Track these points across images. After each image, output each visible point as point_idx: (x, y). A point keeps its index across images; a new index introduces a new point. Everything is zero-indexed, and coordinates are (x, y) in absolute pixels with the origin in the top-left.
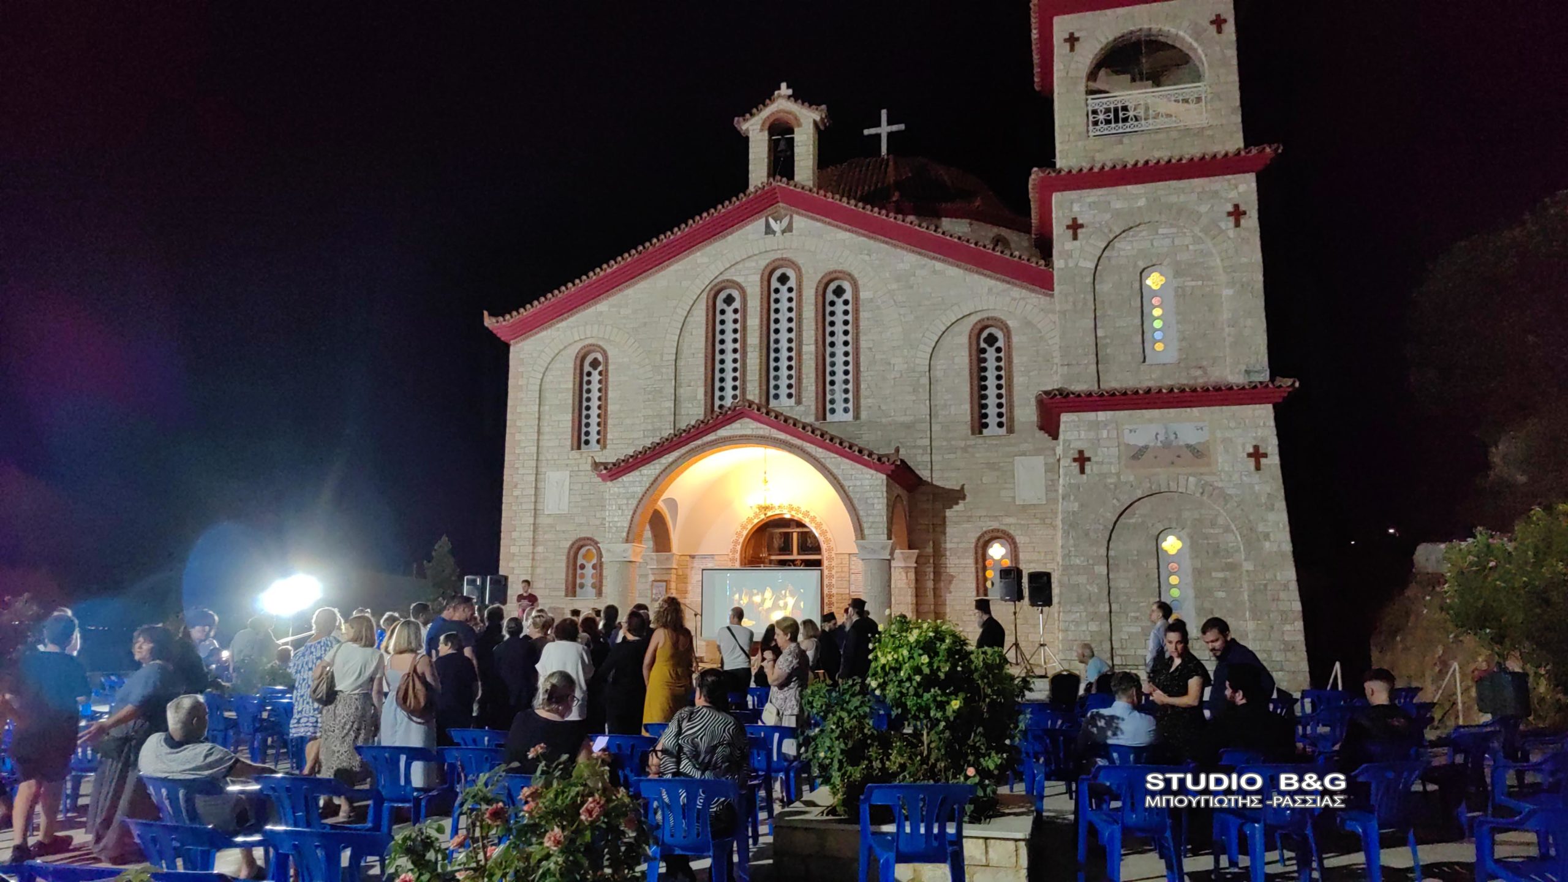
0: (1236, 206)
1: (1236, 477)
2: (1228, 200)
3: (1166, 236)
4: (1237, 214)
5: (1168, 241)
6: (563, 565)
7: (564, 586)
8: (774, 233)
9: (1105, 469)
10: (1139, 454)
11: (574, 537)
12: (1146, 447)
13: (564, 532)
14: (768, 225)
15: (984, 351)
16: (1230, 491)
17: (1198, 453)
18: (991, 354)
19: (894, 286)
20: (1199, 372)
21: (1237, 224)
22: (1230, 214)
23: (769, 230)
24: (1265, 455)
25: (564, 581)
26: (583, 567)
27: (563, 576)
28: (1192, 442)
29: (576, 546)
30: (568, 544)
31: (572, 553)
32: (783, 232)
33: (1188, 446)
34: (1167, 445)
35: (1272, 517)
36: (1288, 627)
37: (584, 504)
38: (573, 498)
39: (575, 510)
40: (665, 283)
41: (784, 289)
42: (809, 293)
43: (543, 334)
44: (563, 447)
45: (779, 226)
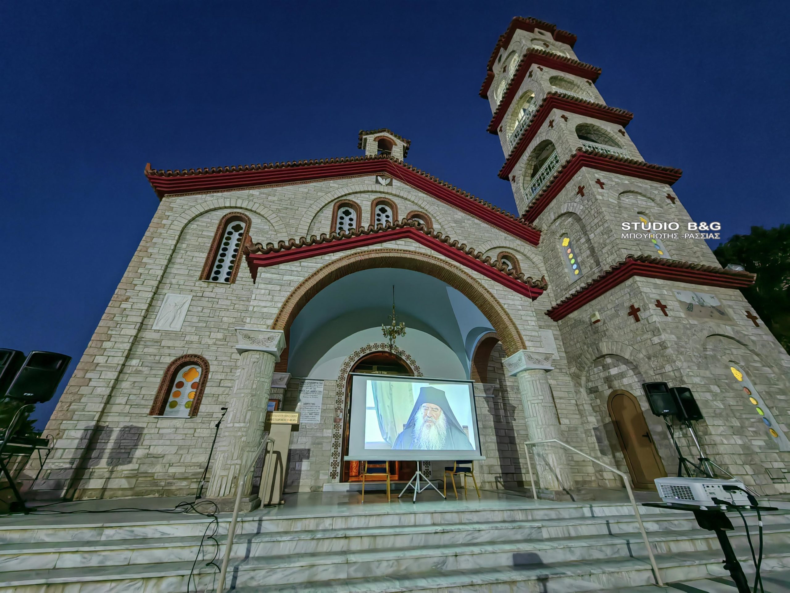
1: (749, 329)
2: (663, 191)
4: (671, 198)
5: (644, 203)
6: (159, 380)
7: (151, 403)
8: (381, 184)
9: (677, 314)
10: (690, 308)
11: (180, 353)
12: (691, 304)
13: (169, 347)
14: (377, 180)
16: (753, 339)
17: (721, 312)
21: (674, 202)
22: (668, 197)
23: (378, 183)
24: (755, 318)
25: (153, 398)
26: (181, 385)
27: (154, 392)
29: (179, 362)
30: (169, 360)
31: (173, 369)
32: (387, 184)
33: (713, 307)
34: (702, 305)
37: (200, 325)
38: (189, 318)
39: (188, 329)
40: (306, 190)
41: (383, 215)
42: (402, 218)
43: (199, 196)
44: (194, 276)
45: (384, 182)
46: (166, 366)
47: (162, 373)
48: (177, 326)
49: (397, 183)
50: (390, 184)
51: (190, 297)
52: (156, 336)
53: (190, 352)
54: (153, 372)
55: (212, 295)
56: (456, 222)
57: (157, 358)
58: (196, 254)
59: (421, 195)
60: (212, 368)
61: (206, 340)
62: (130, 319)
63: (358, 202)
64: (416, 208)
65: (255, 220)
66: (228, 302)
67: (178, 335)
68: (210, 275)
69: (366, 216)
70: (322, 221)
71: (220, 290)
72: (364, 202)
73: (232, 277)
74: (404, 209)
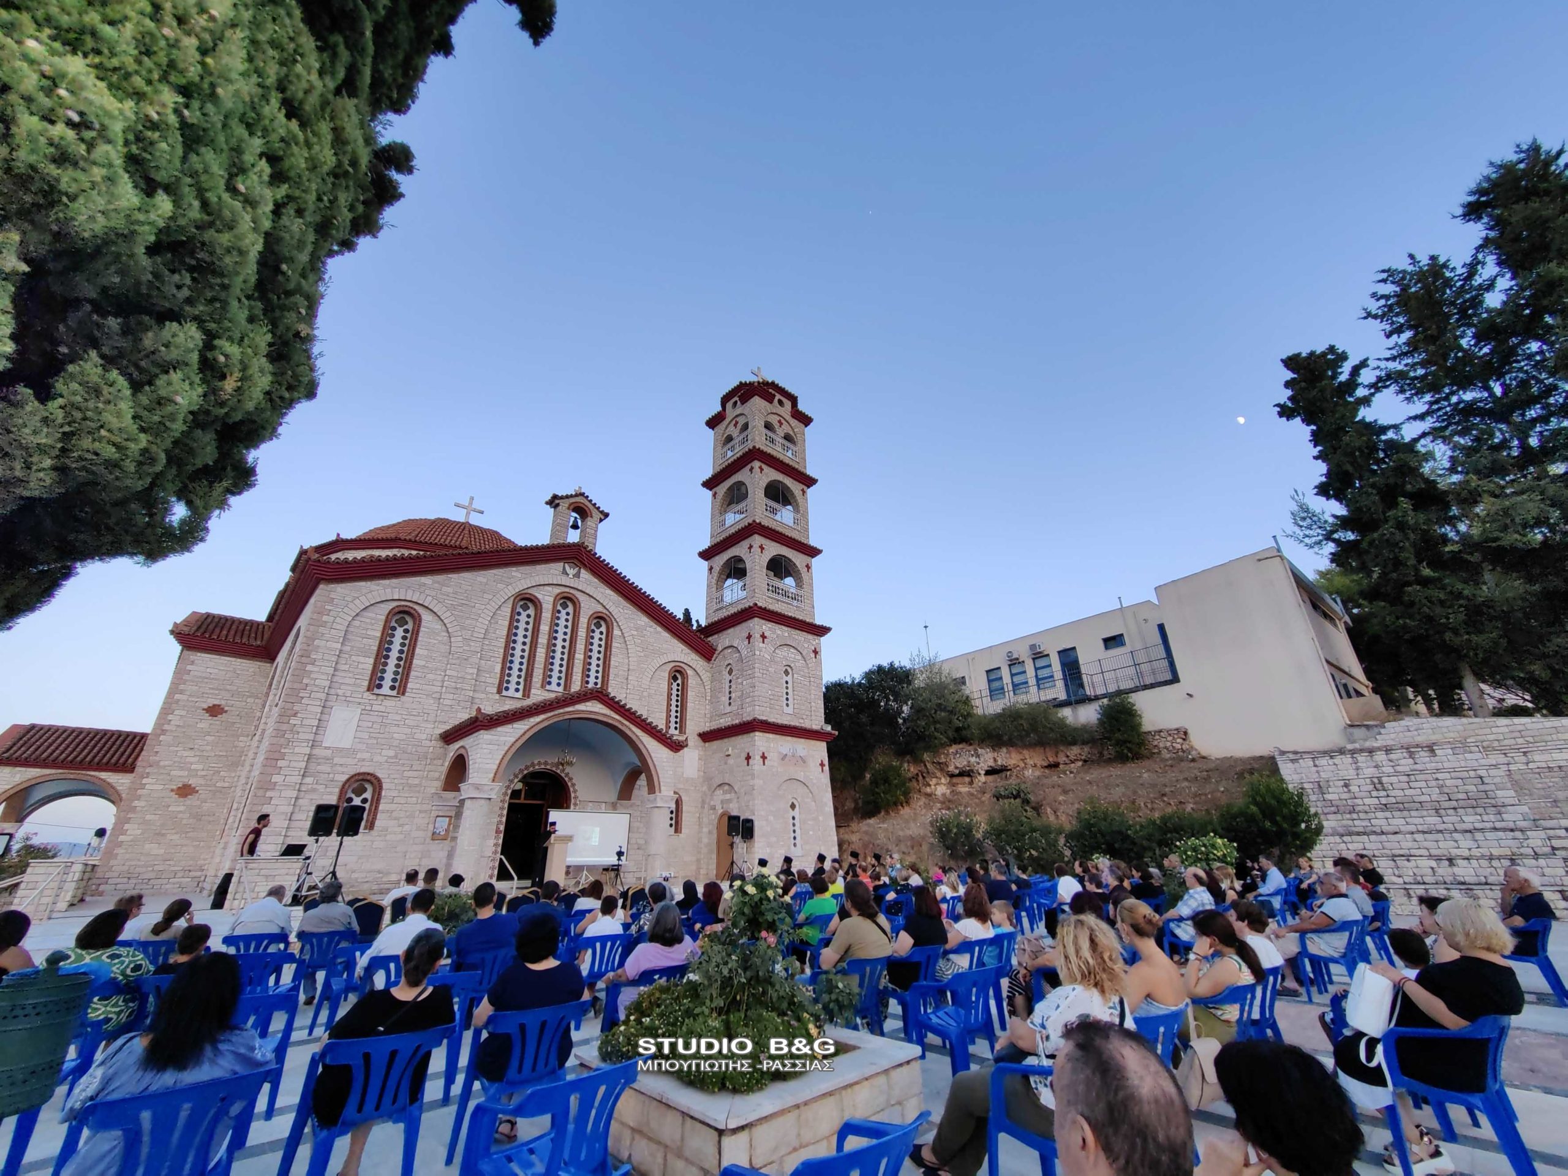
1: (816, 774)
5: (793, 656)
6: (335, 797)
8: (567, 575)
9: (772, 763)
10: (784, 757)
11: (353, 771)
12: (786, 754)
13: (342, 765)
14: (564, 567)
15: (672, 684)
16: (814, 781)
17: (803, 760)
18: (675, 687)
20: (802, 720)
23: (564, 572)
24: (825, 767)
26: (350, 800)
28: (802, 755)
29: (355, 778)
30: (344, 778)
31: (346, 787)
32: (573, 574)
33: (801, 757)
34: (793, 756)
35: (828, 795)
37: (370, 741)
38: (359, 734)
39: (360, 746)
40: (485, 580)
41: (564, 612)
42: (583, 621)
43: (363, 584)
44: (361, 686)
45: (571, 572)
46: (341, 784)
47: (337, 790)
48: (346, 743)
49: (585, 574)
50: (577, 575)
51: (359, 711)
52: (328, 753)
53: (363, 770)
54: (328, 790)
55: (382, 708)
56: (637, 630)
57: (331, 776)
58: (362, 659)
59: (609, 592)
60: (385, 786)
61: (377, 758)
62: (302, 736)
63: (539, 596)
64: (600, 609)
65: (426, 617)
66: (398, 717)
67: (350, 752)
68: (375, 683)
69: (546, 615)
70: (500, 622)
71: (390, 703)
72: (547, 598)
73: (401, 687)
74: (588, 608)
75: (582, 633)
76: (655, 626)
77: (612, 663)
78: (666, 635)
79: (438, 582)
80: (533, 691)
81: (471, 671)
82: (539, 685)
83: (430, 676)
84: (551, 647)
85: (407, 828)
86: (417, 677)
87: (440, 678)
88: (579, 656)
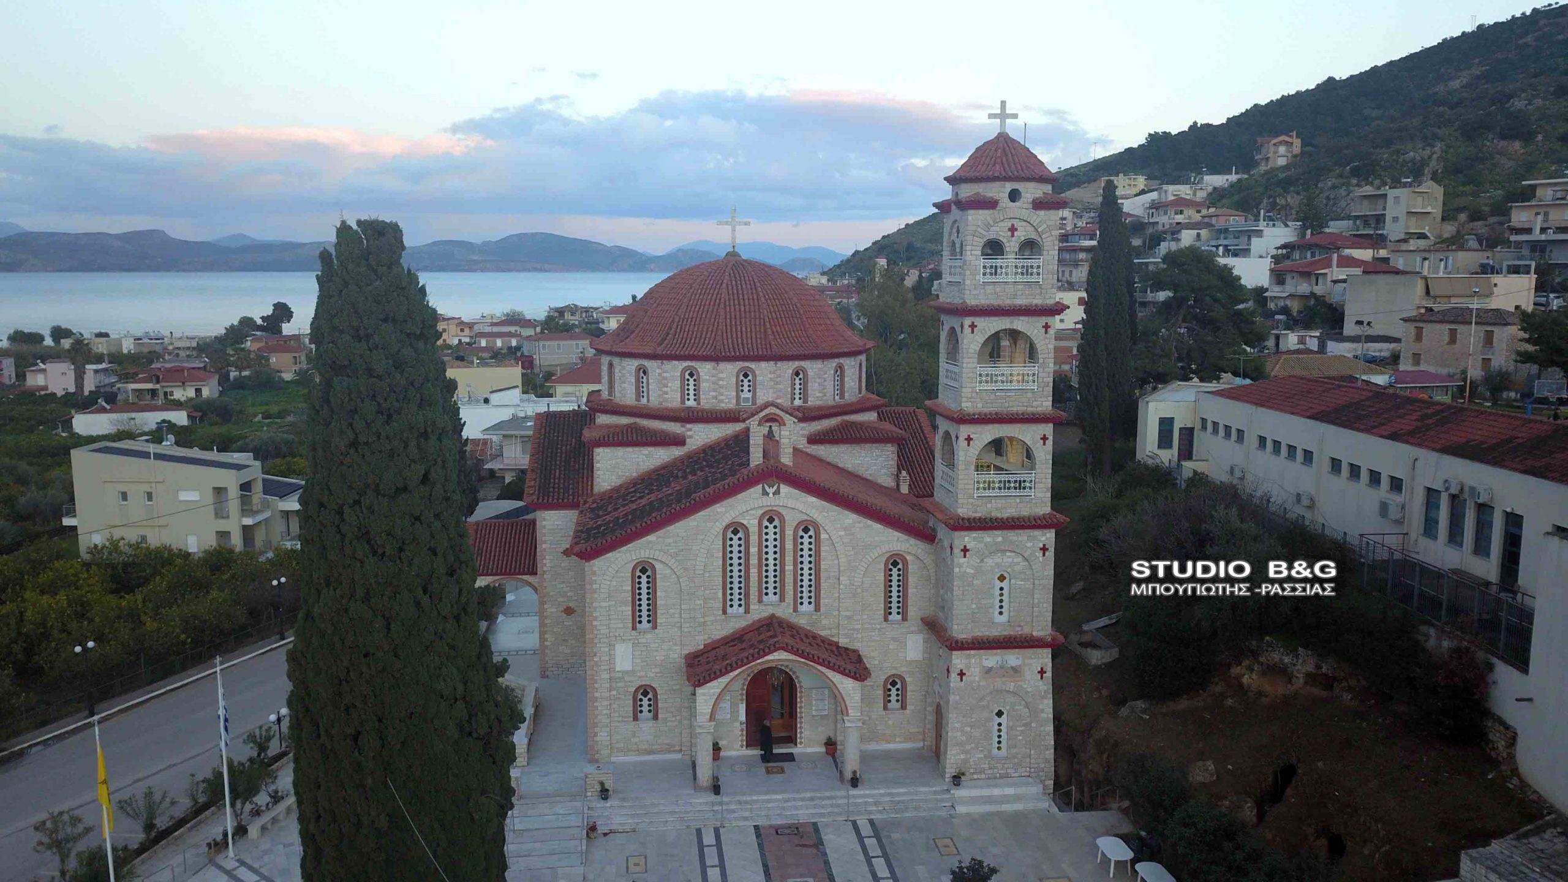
0: (1044, 545)
1: (1032, 682)
2: (1041, 541)
3: (1009, 557)
4: (1044, 549)
5: (1010, 560)
6: (631, 701)
7: (631, 715)
8: (768, 494)
9: (972, 678)
10: (989, 671)
11: (638, 684)
12: (992, 668)
13: (630, 681)
14: (763, 488)
15: (891, 570)
16: (1029, 690)
17: (1016, 670)
18: (895, 572)
19: (842, 533)
20: (1019, 629)
21: (1044, 555)
22: (1041, 549)
23: (765, 493)
24: (1045, 672)
26: (641, 700)
27: (631, 708)
28: (1014, 665)
29: (638, 690)
30: (631, 688)
31: (636, 694)
32: (774, 494)
33: (1012, 667)
34: (1002, 667)
35: (1046, 701)
36: (1048, 752)
37: (643, 664)
38: (635, 660)
39: (637, 668)
40: (695, 524)
41: (771, 526)
42: (789, 533)
43: (610, 555)
44: (626, 628)
45: (771, 491)
46: (633, 692)
47: (631, 697)
48: (627, 666)
49: (785, 489)
50: (777, 493)
51: (630, 644)
52: (620, 675)
53: (644, 683)
54: (627, 696)
55: (644, 641)
56: (845, 529)
57: (626, 688)
58: (624, 607)
60: (658, 692)
61: (650, 674)
62: (602, 667)
63: (745, 522)
64: (805, 517)
65: (658, 566)
66: (657, 645)
67: (633, 672)
68: (636, 620)
69: (754, 538)
70: (715, 555)
71: (649, 636)
72: (752, 523)
73: (653, 620)
74: (792, 520)
75: (789, 545)
76: (865, 520)
77: (822, 567)
78: (878, 526)
79: (660, 537)
80: (752, 607)
81: (698, 602)
82: (756, 600)
83: (671, 611)
84: (762, 564)
85: (678, 718)
86: (662, 614)
87: (678, 611)
88: (789, 567)
